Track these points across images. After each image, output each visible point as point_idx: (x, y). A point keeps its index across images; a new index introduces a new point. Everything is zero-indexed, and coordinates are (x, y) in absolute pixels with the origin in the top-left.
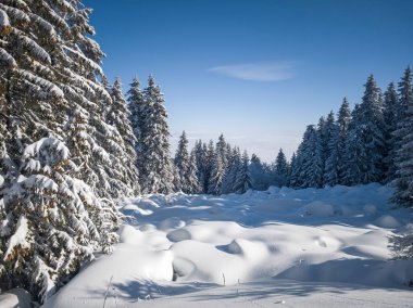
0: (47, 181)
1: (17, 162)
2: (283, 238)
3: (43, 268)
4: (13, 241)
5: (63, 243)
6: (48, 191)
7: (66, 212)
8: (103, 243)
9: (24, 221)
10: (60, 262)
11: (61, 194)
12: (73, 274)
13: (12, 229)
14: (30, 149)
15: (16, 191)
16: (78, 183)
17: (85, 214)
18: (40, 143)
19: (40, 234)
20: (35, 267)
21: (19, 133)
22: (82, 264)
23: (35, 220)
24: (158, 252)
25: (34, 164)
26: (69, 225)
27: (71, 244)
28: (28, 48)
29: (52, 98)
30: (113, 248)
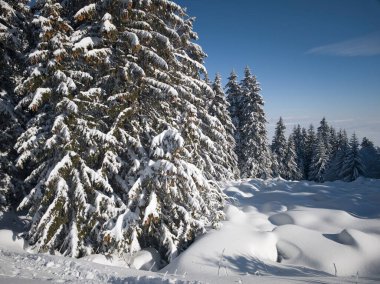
0: (169, 165)
1: (147, 150)
3: (168, 234)
5: (182, 216)
6: (170, 173)
7: (182, 190)
9: (154, 196)
10: (180, 231)
11: (179, 176)
12: (191, 243)
13: (147, 204)
15: (147, 172)
16: (191, 167)
17: (196, 193)
18: (162, 135)
20: (162, 233)
21: (148, 128)
22: (196, 235)
23: (162, 195)
24: (262, 233)
25: (159, 152)
26: (185, 201)
27: (188, 217)
28: (152, 60)
29: (170, 97)
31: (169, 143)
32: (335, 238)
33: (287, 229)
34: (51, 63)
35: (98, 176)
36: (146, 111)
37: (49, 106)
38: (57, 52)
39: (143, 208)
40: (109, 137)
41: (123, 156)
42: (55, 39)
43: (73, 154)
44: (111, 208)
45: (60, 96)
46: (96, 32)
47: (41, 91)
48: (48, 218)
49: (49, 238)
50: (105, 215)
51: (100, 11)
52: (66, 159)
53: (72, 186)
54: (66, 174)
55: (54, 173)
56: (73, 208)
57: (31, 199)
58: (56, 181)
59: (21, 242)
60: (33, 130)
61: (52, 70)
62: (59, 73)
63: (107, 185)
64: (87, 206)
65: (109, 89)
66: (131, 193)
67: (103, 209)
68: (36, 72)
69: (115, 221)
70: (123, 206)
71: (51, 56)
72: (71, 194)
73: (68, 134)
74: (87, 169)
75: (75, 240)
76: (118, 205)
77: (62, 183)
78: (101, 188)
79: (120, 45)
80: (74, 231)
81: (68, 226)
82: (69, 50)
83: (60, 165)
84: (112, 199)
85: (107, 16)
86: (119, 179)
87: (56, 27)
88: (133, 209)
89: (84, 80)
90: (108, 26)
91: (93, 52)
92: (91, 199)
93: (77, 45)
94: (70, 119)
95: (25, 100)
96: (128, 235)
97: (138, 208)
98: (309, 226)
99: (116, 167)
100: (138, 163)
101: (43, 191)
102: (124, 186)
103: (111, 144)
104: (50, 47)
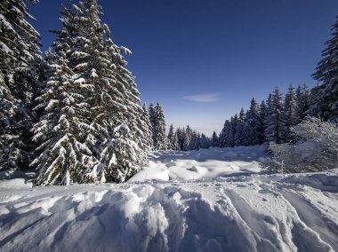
0: (122, 141)
1: (110, 134)
3: (120, 174)
4: (111, 162)
5: (127, 164)
6: (123, 144)
7: (128, 152)
8: (142, 165)
9: (114, 155)
10: (126, 172)
11: (127, 145)
12: (131, 177)
13: (110, 158)
14: (116, 129)
15: (111, 144)
16: (132, 142)
17: (134, 154)
18: (119, 127)
19: (119, 161)
20: (117, 174)
21: (111, 124)
22: (134, 172)
23: (118, 154)
24: (163, 170)
25: (117, 134)
26: (130, 157)
27: (130, 165)
28: (115, 93)
29: (123, 110)
30: (145, 168)
31: (123, 131)
32: (190, 169)
33: (172, 168)
34: (61, 88)
35: (84, 146)
36: (111, 115)
37: (56, 111)
38: (65, 83)
39: (108, 162)
40: (91, 127)
41: (97, 137)
42: (64, 76)
43: (70, 134)
44: (90, 162)
45: (65, 104)
46: (87, 76)
47: (52, 102)
48: (52, 168)
49: (51, 179)
50: (87, 166)
51: (90, 67)
52: (66, 137)
53: (69, 151)
54: (64, 144)
55: (58, 144)
56: (67, 163)
57: (40, 159)
58: (59, 148)
59: (30, 185)
60: (44, 122)
61: (60, 92)
62: (65, 93)
63: (89, 151)
64: (77, 162)
65: (92, 103)
66: (102, 154)
67: (86, 163)
68: (50, 91)
69: (92, 169)
70: (97, 161)
71: (61, 84)
72: (67, 155)
73: (68, 124)
74: (77, 143)
75: (68, 179)
76: (94, 160)
77: (62, 149)
78: (85, 152)
79: (100, 84)
80: (68, 175)
81: (64, 173)
82: (71, 83)
83: (62, 140)
84: (91, 158)
85: (94, 70)
86: (94, 148)
87: (64, 70)
88: (102, 162)
89: (79, 98)
90: (94, 74)
91: (84, 86)
92: (79, 158)
93: (76, 81)
94: (69, 116)
95: (41, 105)
96: (99, 175)
97: (106, 161)
98: (181, 166)
99: (93, 142)
100: (106, 140)
101: (48, 155)
102: (98, 151)
103: (92, 131)
104: (61, 80)
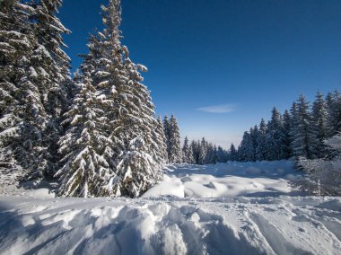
0: (138, 153)
1: (126, 147)
2: (235, 183)
3: (135, 187)
4: (127, 175)
5: (142, 178)
6: (138, 157)
7: (143, 165)
8: (156, 179)
9: (129, 168)
10: (140, 186)
11: (142, 158)
12: (145, 191)
13: (126, 171)
14: (132, 142)
15: (127, 156)
16: (147, 155)
17: (149, 167)
18: (135, 139)
19: (134, 175)
20: (132, 187)
21: (128, 136)
22: (148, 187)
23: (133, 167)
24: (178, 185)
25: (133, 147)
26: (144, 171)
27: (145, 178)
28: (132, 107)
29: (138, 123)
30: (160, 182)
31: (138, 144)
32: (207, 186)
33: (188, 183)
34: (85, 104)
35: (102, 158)
36: (127, 128)
37: (80, 125)
38: (89, 100)
39: (123, 175)
40: (109, 139)
41: (114, 149)
42: (88, 94)
43: (90, 147)
44: (107, 174)
45: (87, 119)
46: (107, 92)
47: (77, 116)
48: (72, 180)
49: (71, 191)
50: (104, 178)
51: (110, 84)
52: (86, 149)
53: (88, 163)
54: (85, 156)
55: (79, 156)
56: (86, 175)
57: (63, 171)
58: (80, 160)
59: (53, 195)
60: (69, 135)
61: (84, 107)
62: (88, 109)
63: (106, 163)
64: (95, 173)
65: (111, 117)
66: (118, 167)
67: (103, 175)
68: (76, 107)
69: (108, 181)
70: (113, 173)
71: (85, 101)
72: (86, 167)
73: (89, 137)
74: (96, 155)
75: (86, 191)
76: (111, 173)
77: (83, 161)
78: (103, 165)
79: (118, 99)
80: (86, 187)
81: (83, 184)
82: (94, 99)
83: (83, 152)
84: (108, 170)
85: (114, 86)
86: (112, 161)
87: (88, 88)
88: (118, 175)
89: (100, 113)
90: (114, 91)
91: (105, 101)
92: (97, 170)
93: (98, 97)
94: (91, 130)
95: (68, 120)
96: (115, 188)
97: (121, 174)
98: (197, 181)
99: (111, 154)
100: (122, 152)
101: (70, 166)
102: (114, 164)
103: (110, 143)
104: (85, 97)
